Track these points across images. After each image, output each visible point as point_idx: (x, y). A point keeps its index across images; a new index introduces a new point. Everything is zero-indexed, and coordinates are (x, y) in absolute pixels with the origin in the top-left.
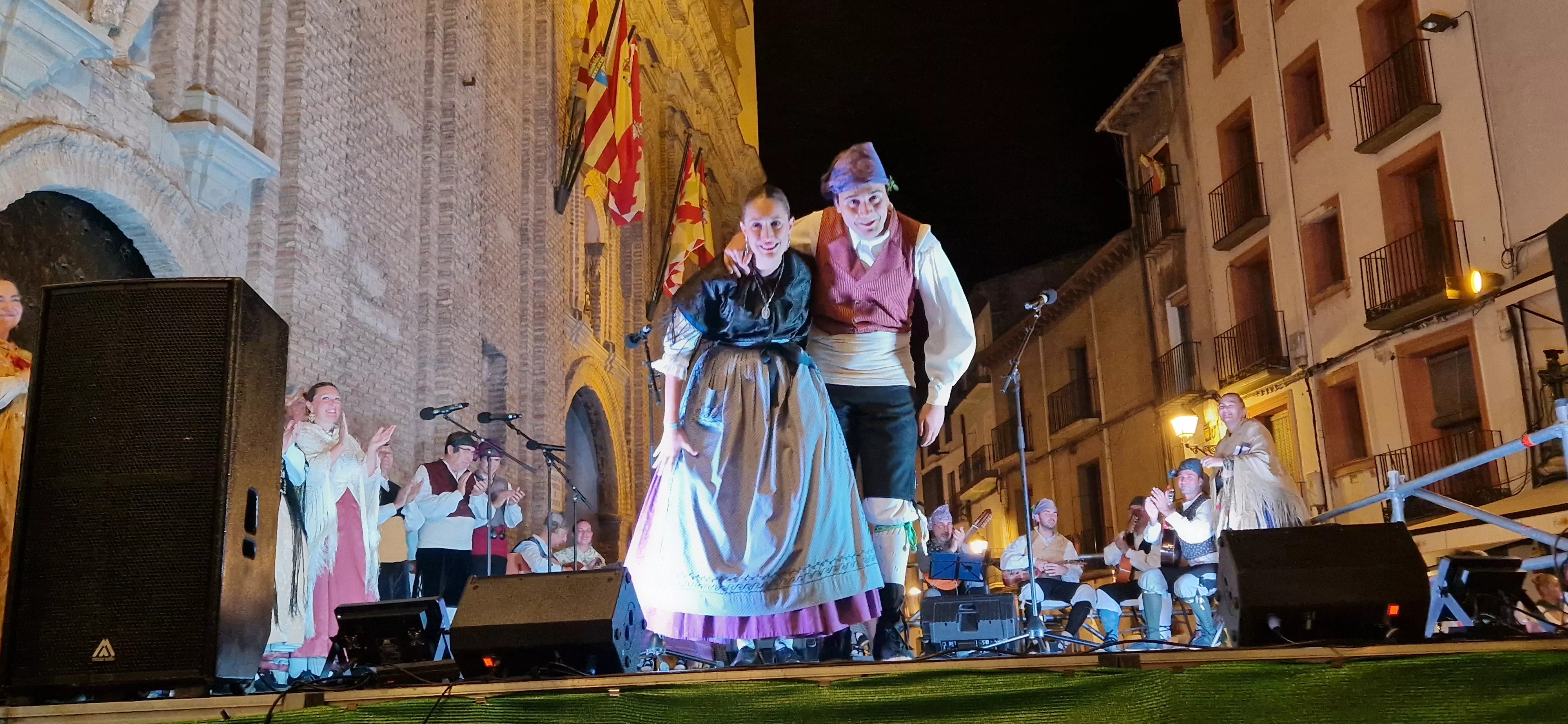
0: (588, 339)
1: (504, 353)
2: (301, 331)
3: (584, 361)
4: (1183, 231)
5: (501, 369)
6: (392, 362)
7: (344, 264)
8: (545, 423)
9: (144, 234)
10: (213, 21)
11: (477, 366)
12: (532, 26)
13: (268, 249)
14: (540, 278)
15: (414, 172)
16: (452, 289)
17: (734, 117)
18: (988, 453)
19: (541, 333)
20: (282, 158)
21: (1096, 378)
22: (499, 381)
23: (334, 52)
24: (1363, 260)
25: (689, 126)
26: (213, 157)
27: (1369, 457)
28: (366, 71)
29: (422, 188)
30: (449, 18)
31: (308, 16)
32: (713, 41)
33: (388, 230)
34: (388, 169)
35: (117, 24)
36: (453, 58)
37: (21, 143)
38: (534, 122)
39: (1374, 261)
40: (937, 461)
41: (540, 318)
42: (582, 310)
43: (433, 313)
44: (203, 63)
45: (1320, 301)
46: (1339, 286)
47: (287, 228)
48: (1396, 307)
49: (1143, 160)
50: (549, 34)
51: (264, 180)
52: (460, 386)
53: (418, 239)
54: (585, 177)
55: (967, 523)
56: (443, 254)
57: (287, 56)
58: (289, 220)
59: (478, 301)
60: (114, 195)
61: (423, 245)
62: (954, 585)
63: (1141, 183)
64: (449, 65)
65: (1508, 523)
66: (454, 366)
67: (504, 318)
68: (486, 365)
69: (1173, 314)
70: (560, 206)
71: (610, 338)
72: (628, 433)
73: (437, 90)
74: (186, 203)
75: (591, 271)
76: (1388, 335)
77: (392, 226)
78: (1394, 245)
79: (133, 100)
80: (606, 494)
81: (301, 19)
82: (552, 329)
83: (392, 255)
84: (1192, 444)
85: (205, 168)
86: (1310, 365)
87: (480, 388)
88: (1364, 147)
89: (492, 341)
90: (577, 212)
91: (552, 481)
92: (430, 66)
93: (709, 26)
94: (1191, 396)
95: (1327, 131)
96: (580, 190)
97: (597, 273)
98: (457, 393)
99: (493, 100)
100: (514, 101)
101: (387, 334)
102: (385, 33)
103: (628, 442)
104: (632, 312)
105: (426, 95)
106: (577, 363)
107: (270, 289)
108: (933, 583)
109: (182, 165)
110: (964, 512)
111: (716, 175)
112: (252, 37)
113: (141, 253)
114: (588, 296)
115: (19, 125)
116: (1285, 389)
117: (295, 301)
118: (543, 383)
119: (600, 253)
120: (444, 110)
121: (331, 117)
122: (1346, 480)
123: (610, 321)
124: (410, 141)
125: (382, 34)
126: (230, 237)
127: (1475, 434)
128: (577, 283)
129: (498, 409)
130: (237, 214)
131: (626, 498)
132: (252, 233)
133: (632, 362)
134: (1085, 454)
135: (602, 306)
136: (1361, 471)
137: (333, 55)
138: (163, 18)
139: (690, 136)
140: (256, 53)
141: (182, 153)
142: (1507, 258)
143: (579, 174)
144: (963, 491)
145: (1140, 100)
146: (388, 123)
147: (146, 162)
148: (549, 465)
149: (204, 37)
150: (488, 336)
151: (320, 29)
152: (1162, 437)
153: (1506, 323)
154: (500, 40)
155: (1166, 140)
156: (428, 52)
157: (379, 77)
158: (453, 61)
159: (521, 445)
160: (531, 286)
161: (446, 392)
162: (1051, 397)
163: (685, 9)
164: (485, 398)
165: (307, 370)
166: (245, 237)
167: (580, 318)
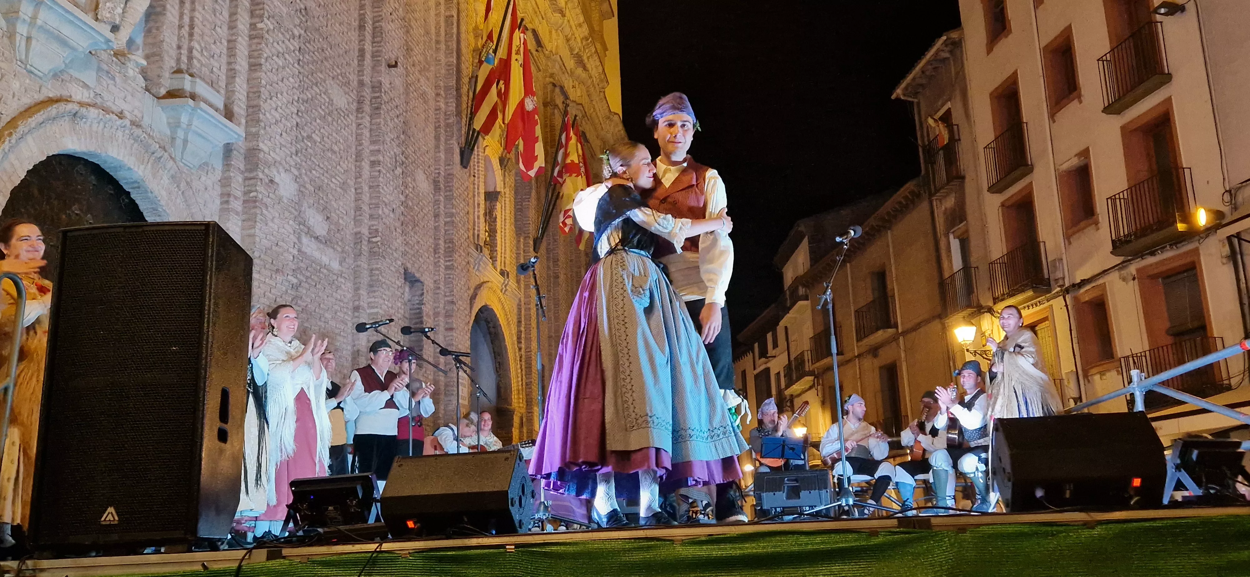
0: (488, 268)
1: (422, 279)
2: (262, 263)
3: (485, 285)
4: (963, 178)
5: (420, 292)
6: (333, 287)
7: (296, 210)
8: (454, 334)
9: (139, 188)
10: (192, 19)
11: (400, 289)
12: (442, 19)
13: (236, 198)
14: (448, 219)
15: (350, 137)
16: (380, 230)
17: (603, 90)
18: (807, 356)
19: (451, 263)
20: (246, 127)
21: (893, 296)
22: (418, 302)
23: (286, 42)
24: (1109, 201)
25: (566, 97)
26: (193, 127)
27: (1116, 358)
28: (312, 57)
29: (356, 149)
30: (375, 14)
31: (266, 15)
32: (585, 30)
33: (330, 183)
34: (329, 134)
35: (117, 22)
36: (380, 46)
37: (44, 116)
38: (444, 95)
39: (1118, 201)
40: (766, 363)
41: (450, 251)
42: (482, 244)
43: (365, 248)
44: (184, 52)
45: (1074, 233)
46: (1090, 221)
47: (252, 182)
48: (1137, 237)
49: (931, 121)
50: (455, 24)
51: (233, 144)
52: (387, 305)
53: (353, 190)
54: (484, 139)
55: (791, 413)
56: (373, 201)
57: (250, 46)
58: (252, 175)
59: (401, 238)
60: (115, 156)
61: (357, 194)
62: (780, 462)
63: (929, 140)
64: (377, 51)
65: (1229, 412)
66: (382, 290)
67: (421, 251)
68: (407, 289)
69: (955, 244)
70: (465, 162)
71: (505, 267)
72: (519, 342)
73: (368, 70)
74: (171, 162)
75: (490, 214)
76: (1129, 260)
77: (333, 180)
78: (1134, 188)
79: (130, 82)
80: (502, 390)
81: (261, 16)
82: (459, 260)
83: (333, 203)
84: (972, 349)
85: (186, 134)
86: (1067, 285)
87: (403, 307)
88: (1108, 110)
89: (411, 270)
90: (478, 167)
91: (460, 380)
92: (362, 52)
93: (582, 19)
94: (969, 310)
95: (1079, 97)
96: (481, 150)
97: (494, 215)
98: (385, 311)
99: (411, 78)
100: (428, 79)
101: (329, 265)
102: (327, 27)
103: (520, 349)
104: (522, 246)
105: (359, 76)
106: (479, 287)
107: (238, 230)
108: (763, 461)
109: (168, 132)
110: (788, 404)
111: (588, 137)
112: (223, 32)
113: (137, 202)
114: (487, 234)
115: (42, 102)
116: (1047, 304)
117: (257, 239)
118: (452, 302)
119: (496, 199)
120: (373, 87)
121: (285, 94)
122: (1097, 377)
123: (505, 254)
124: (346, 112)
125: (324, 28)
126: (206, 189)
127: (1202, 340)
128: (479, 223)
129: (416, 323)
130: (212, 171)
131: (519, 393)
132: (223, 186)
133: (522, 286)
134: (886, 356)
135: (499, 242)
136: (1109, 370)
137: (286, 45)
138: (153, 17)
139: (567, 105)
140: (226, 44)
141: (169, 123)
142: (1227, 197)
143: (480, 137)
144: (787, 387)
145: (928, 73)
146: (329, 98)
147: (140, 130)
148: (457, 368)
149: (185, 31)
150: (409, 265)
151: (275, 23)
152: (947, 344)
153: (1227, 250)
154: (417, 31)
155: (949, 105)
156: (360, 41)
157: (322, 62)
158: (380, 48)
159: (435, 353)
160: (442, 225)
161: (375, 310)
162: (856, 311)
163: (562, 4)
164: (407, 315)
165: (267, 294)
166: (218, 190)
167: (481, 252)
